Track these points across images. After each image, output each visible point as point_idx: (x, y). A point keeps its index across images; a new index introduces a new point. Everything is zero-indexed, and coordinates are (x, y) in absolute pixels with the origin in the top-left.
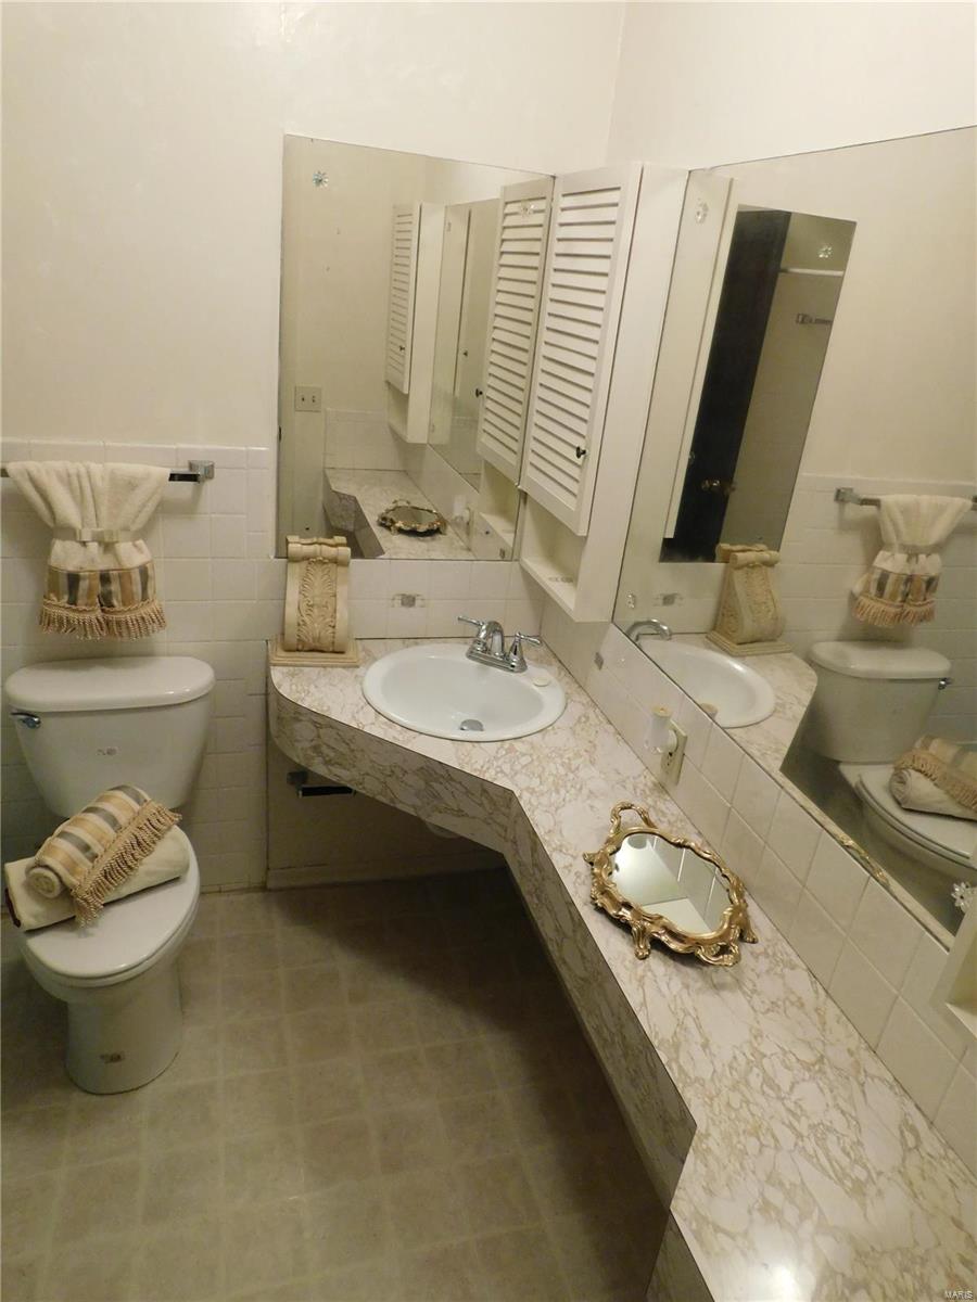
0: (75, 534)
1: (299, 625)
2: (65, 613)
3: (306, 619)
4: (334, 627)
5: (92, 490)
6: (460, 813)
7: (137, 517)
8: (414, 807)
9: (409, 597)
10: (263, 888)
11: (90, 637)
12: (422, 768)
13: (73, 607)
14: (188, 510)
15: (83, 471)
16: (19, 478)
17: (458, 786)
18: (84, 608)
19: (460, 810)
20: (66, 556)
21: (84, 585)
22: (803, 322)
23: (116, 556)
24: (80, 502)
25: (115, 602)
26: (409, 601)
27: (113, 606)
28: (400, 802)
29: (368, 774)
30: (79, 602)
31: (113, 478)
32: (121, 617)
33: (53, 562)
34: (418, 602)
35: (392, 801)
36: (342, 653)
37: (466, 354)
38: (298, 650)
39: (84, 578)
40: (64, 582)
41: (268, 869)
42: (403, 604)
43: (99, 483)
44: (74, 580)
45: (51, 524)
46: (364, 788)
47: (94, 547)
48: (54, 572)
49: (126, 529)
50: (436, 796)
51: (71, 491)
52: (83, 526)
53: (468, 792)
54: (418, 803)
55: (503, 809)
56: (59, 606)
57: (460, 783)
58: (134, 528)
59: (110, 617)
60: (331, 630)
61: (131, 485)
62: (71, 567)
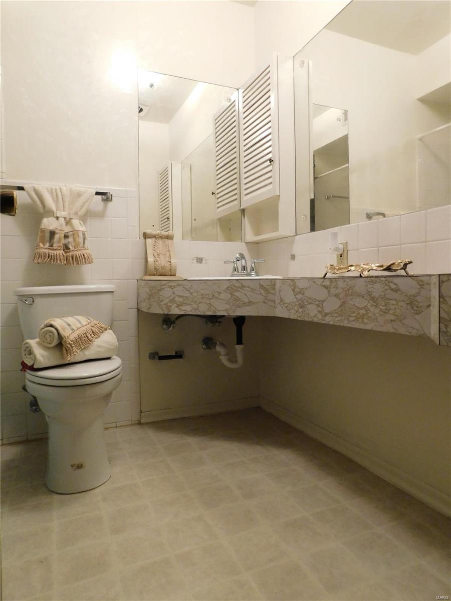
0: (53, 213)
1: (154, 261)
2: (47, 251)
3: (157, 258)
4: (170, 262)
5: (62, 195)
6: (250, 303)
7: (81, 209)
8: (226, 310)
9: (199, 258)
10: (140, 423)
11: (59, 262)
12: (228, 287)
13: (51, 248)
14: (101, 215)
15: (58, 187)
16: (29, 190)
17: (248, 289)
18: (56, 248)
19: (250, 302)
20: (49, 223)
21: (57, 237)
22: (328, 199)
23: (72, 226)
24: (56, 200)
25: (70, 247)
26: (200, 260)
27: (69, 249)
28: (219, 311)
29: (200, 303)
30: (54, 245)
31: (71, 191)
32: (74, 253)
33: (43, 226)
34: (204, 261)
35: (214, 312)
36: (175, 275)
37: (195, 220)
38: (154, 275)
39: (57, 234)
40: (48, 235)
41: (141, 412)
42: (197, 262)
43: (65, 192)
44: (52, 234)
45: (42, 210)
46: (200, 311)
47: (62, 220)
48: (43, 231)
49: (76, 214)
50: (237, 299)
51: (52, 196)
52: (57, 210)
53: (253, 290)
54: (228, 307)
55: (272, 292)
56: (44, 249)
57: (248, 287)
58: (80, 214)
59: (68, 254)
60: (169, 263)
61: (79, 195)
62: (51, 228)
